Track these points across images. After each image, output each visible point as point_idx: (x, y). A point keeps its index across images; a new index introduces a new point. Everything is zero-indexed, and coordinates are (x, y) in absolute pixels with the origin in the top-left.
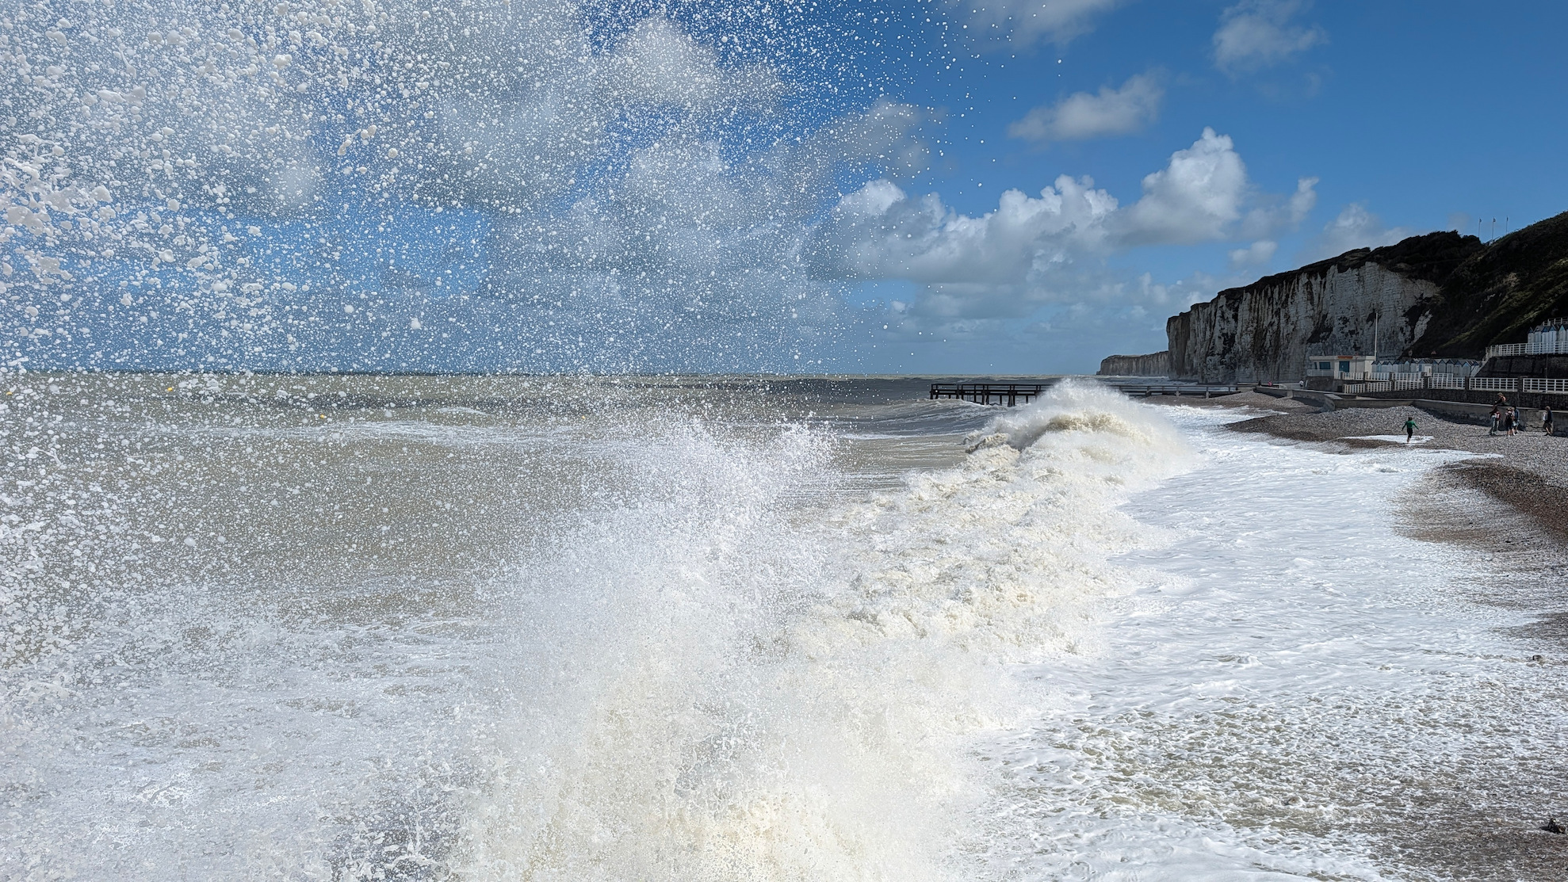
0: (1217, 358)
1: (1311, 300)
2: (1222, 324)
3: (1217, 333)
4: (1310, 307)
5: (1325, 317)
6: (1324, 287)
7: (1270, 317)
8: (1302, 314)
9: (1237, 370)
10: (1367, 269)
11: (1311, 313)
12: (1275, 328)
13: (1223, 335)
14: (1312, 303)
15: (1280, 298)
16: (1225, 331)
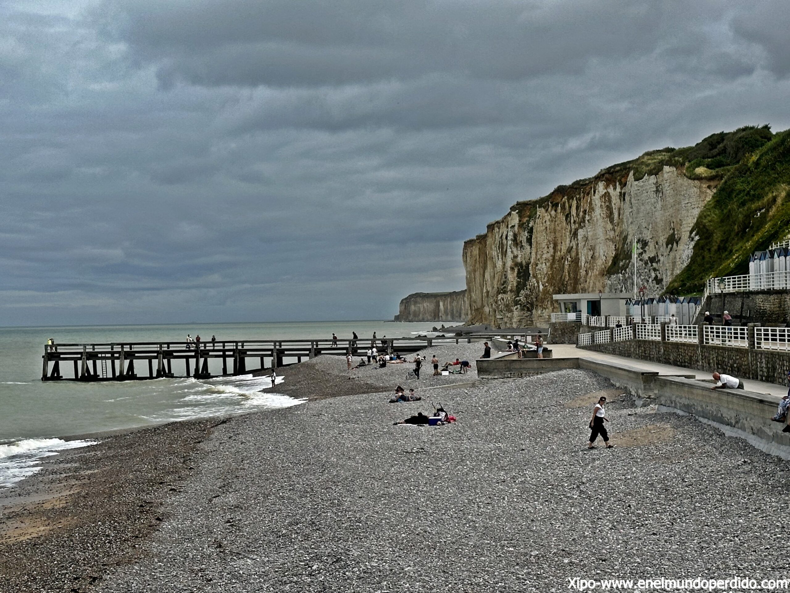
0: (509, 297)
1: (610, 215)
2: (514, 250)
3: (509, 263)
4: (610, 226)
5: (626, 238)
6: (624, 200)
7: (568, 240)
8: (601, 236)
9: (534, 311)
10: (666, 176)
11: (612, 234)
12: (573, 254)
13: (516, 264)
14: (612, 221)
15: (578, 215)
16: (519, 260)
